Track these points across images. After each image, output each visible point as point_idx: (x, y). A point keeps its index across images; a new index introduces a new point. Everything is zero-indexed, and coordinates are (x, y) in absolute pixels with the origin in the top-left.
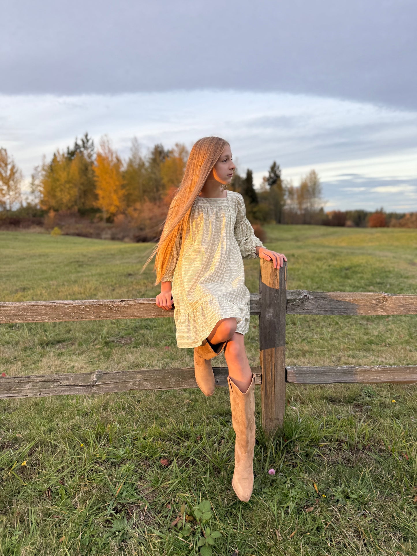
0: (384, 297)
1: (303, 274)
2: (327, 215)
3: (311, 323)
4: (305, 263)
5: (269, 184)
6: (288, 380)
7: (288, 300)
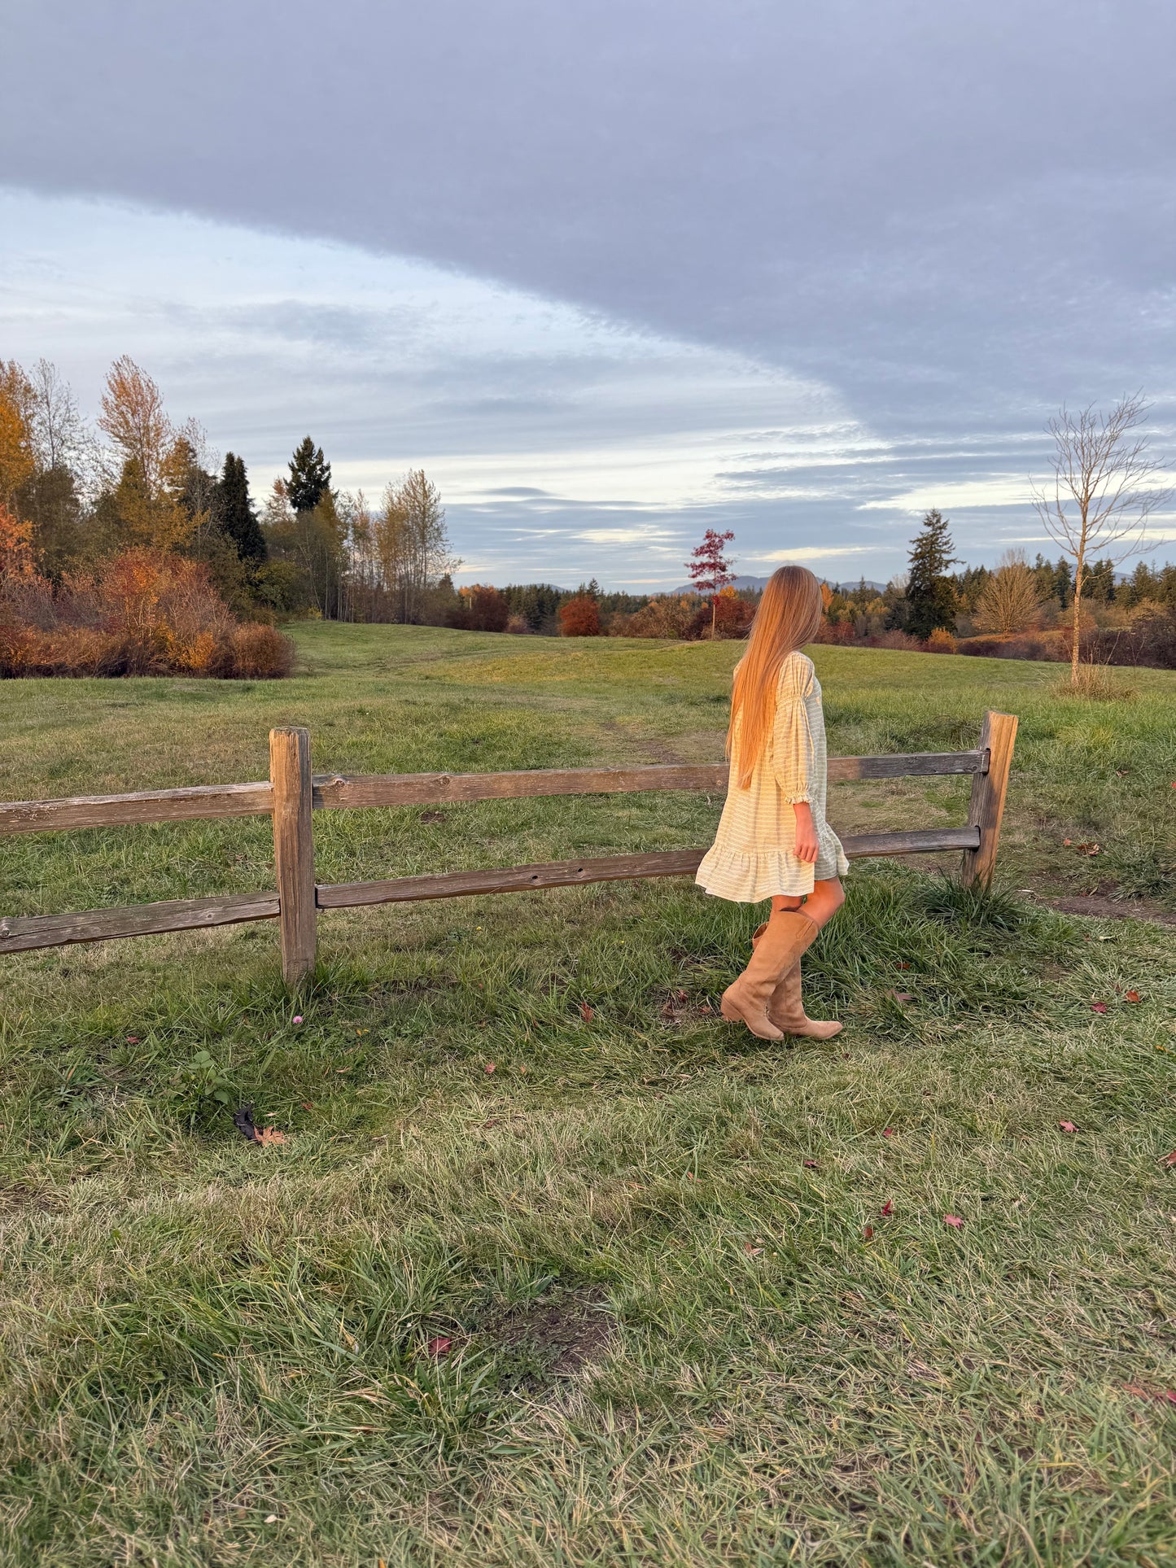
0: (445, 778)
1: (380, 754)
2: (461, 598)
3: (386, 850)
4: (387, 729)
5: (294, 504)
6: (320, 903)
7: (314, 789)
